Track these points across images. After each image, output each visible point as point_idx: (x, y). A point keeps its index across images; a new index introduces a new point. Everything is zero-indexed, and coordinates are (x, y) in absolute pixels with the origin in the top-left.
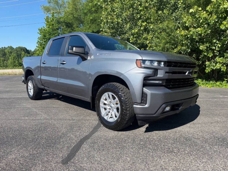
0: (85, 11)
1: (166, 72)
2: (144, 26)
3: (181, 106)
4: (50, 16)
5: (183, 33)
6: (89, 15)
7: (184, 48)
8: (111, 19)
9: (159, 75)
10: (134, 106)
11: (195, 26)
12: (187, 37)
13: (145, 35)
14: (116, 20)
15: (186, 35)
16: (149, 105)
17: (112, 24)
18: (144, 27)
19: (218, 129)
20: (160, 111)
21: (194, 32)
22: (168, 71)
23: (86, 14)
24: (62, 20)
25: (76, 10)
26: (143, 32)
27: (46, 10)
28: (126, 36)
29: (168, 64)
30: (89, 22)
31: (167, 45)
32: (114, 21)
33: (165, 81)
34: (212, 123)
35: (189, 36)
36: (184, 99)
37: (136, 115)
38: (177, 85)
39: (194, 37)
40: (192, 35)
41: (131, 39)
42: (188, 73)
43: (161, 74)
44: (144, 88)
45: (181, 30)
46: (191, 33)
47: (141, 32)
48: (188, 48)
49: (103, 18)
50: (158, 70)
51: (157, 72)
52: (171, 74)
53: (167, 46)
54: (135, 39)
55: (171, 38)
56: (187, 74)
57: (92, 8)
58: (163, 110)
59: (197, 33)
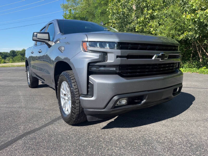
0: (96, 5)
1: (117, 57)
2: (150, 13)
3: (144, 99)
4: (68, 13)
5: (189, 17)
6: (99, 8)
7: (190, 33)
8: (116, 9)
9: (109, 60)
10: (81, 98)
11: (204, 8)
12: (194, 21)
13: (151, 23)
14: (121, 10)
15: (193, 19)
16: (96, 98)
17: (118, 14)
18: (150, 15)
19: (201, 130)
20: (111, 105)
21: (201, 15)
22: (120, 54)
23: (96, 8)
24: (77, 15)
25: (89, 5)
26: (149, 20)
27: (65, 7)
28: (132, 25)
29: (122, 45)
30: (99, 15)
31: (173, 32)
32: (120, 11)
33: (118, 68)
34: (197, 121)
35: (196, 20)
36: (148, 91)
37: (84, 109)
38: (139, 72)
39: (201, 21)
40: (199, 18)
41: (137, 28)
42: (155, 58)
43: (111, 59)
44: (90, 77)
45: (187, 14)
46: (198, 16)
47: (147, 20)
48: (196, 33)
49: (108, 9)
50: (108, 54)
51: (106, 56)
52: (126, 59)
53: (171, 32)
54: (141, 28)
55: (177, 24)
56: (153, 58)
57: (101, 2)
58: (113, 103)
59: (205, 15)
